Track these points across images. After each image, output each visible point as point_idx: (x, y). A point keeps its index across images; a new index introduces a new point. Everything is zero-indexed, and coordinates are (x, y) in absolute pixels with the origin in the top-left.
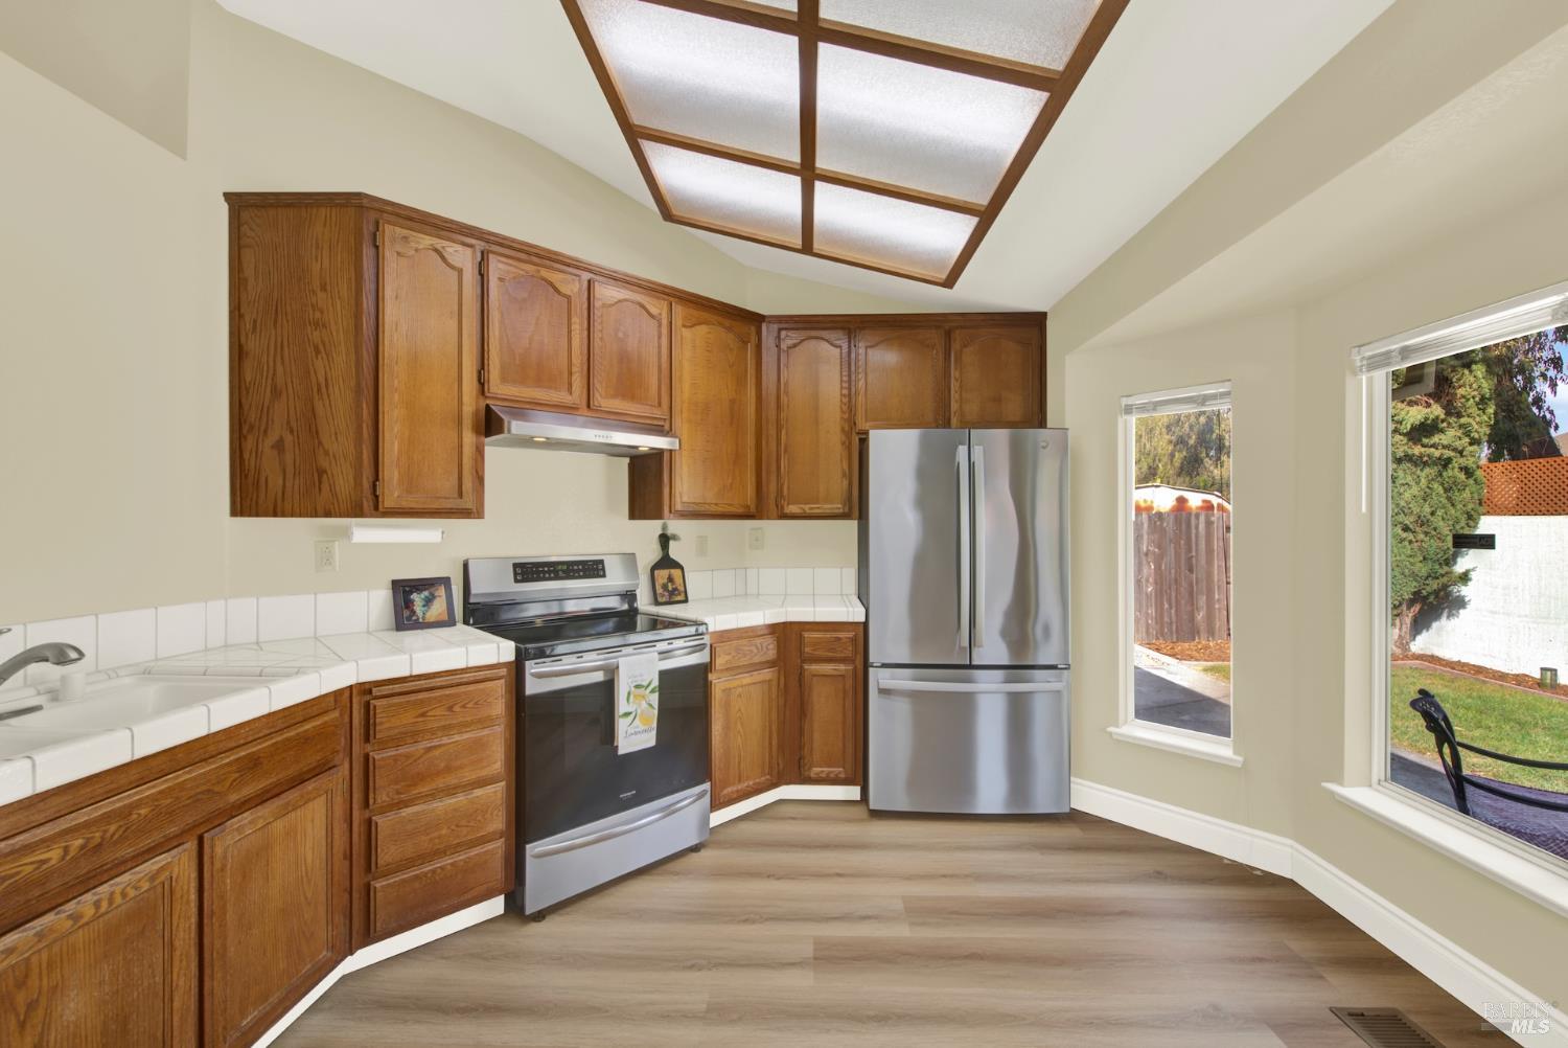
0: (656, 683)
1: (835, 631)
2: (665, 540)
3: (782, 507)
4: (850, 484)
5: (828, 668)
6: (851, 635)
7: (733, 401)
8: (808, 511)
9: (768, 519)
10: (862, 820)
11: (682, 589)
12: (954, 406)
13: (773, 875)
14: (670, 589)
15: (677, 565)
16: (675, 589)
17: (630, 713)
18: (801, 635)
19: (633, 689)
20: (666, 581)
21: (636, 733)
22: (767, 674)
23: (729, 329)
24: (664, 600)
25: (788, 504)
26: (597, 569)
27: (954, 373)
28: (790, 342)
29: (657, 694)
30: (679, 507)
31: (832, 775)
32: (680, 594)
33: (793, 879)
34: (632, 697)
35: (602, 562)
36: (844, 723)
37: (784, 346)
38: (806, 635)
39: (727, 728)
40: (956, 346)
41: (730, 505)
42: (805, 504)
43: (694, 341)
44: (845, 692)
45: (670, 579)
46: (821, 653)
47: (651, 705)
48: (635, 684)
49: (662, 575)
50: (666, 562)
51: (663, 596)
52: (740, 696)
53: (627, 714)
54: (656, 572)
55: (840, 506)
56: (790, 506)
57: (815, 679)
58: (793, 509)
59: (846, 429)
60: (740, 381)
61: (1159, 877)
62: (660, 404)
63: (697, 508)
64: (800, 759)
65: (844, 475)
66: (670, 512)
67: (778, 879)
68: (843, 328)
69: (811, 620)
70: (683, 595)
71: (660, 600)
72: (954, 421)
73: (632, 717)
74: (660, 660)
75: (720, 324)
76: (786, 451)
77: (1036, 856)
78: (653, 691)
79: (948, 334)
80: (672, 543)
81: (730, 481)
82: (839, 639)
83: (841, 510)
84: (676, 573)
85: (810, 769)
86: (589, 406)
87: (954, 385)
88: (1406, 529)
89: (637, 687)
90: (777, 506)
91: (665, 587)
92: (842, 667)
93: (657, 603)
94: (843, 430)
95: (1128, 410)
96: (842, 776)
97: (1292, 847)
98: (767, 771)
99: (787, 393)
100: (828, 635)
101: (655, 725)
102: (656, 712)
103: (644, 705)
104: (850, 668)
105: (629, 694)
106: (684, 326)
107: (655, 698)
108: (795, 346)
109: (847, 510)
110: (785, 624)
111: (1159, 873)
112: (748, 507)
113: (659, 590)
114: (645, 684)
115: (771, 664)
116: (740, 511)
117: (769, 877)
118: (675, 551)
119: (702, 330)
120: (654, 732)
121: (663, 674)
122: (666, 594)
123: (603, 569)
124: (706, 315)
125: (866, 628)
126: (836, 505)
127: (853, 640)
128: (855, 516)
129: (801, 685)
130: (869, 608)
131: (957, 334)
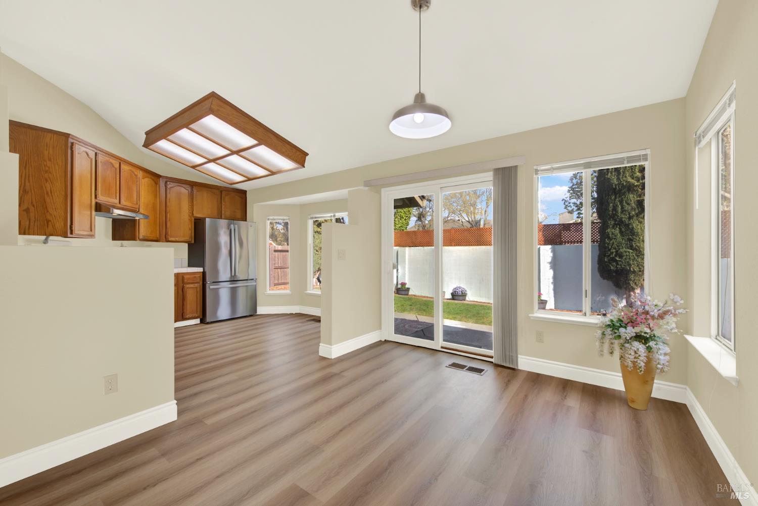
1: (194, 275)
3: (168, 239)
4: (191, 233)
5: (192, 286)
6: (199, 275)
7: (153, 203)
9: (162, 242)
10: (204, 327)
12: (223, 212)
18: (183, 276)
23: (153, 180)
25: (170, 237)
27: (223, 203)
30: (141, 237)
31: (193, 317)
36: (197, 300)
37: (168, 187)
38: (185, 276)
40: (223, 195)
43: (145, 183)
44: (197, 292)
46: (190, 281)
57: (188, 289)
58: (171, 239)
59: (190, 215)
60: (156, 197)
62: (137, 204)
63: (146, 238)
64: (183, 312)
65: (190, 229)
66: (139, 238)
68: (189, 184)
69: (186, 272)
72: (223, 216)
75: (151, 178)
76: (169, 220)
79: (221, 192)
81: (153, 229)
82: (195, 277)
85: (186, 315)
86: (120, 203)
87: (223, 207)
88: (317, 251)
90: (165, 238)
92: (196, 285)
94: (189, 216)
95: (268, 219)
96: (197, 316)
97: (299, 307)
99: (169, 202)
100: (192, 276)
104: (199, 284)
106: (143, 178)
108: (172, 187)
109: (190, 240)
110: (178, 273)
112: (157, 238)
116: (155, 239)
119: (146, 180)
124: (147, 175)
125: (204, 273)
126: (187, 239)
127: (200, 277)
128: (193, 242)
129: (183, 291)
130: (205, 268)
131: (223, 192)
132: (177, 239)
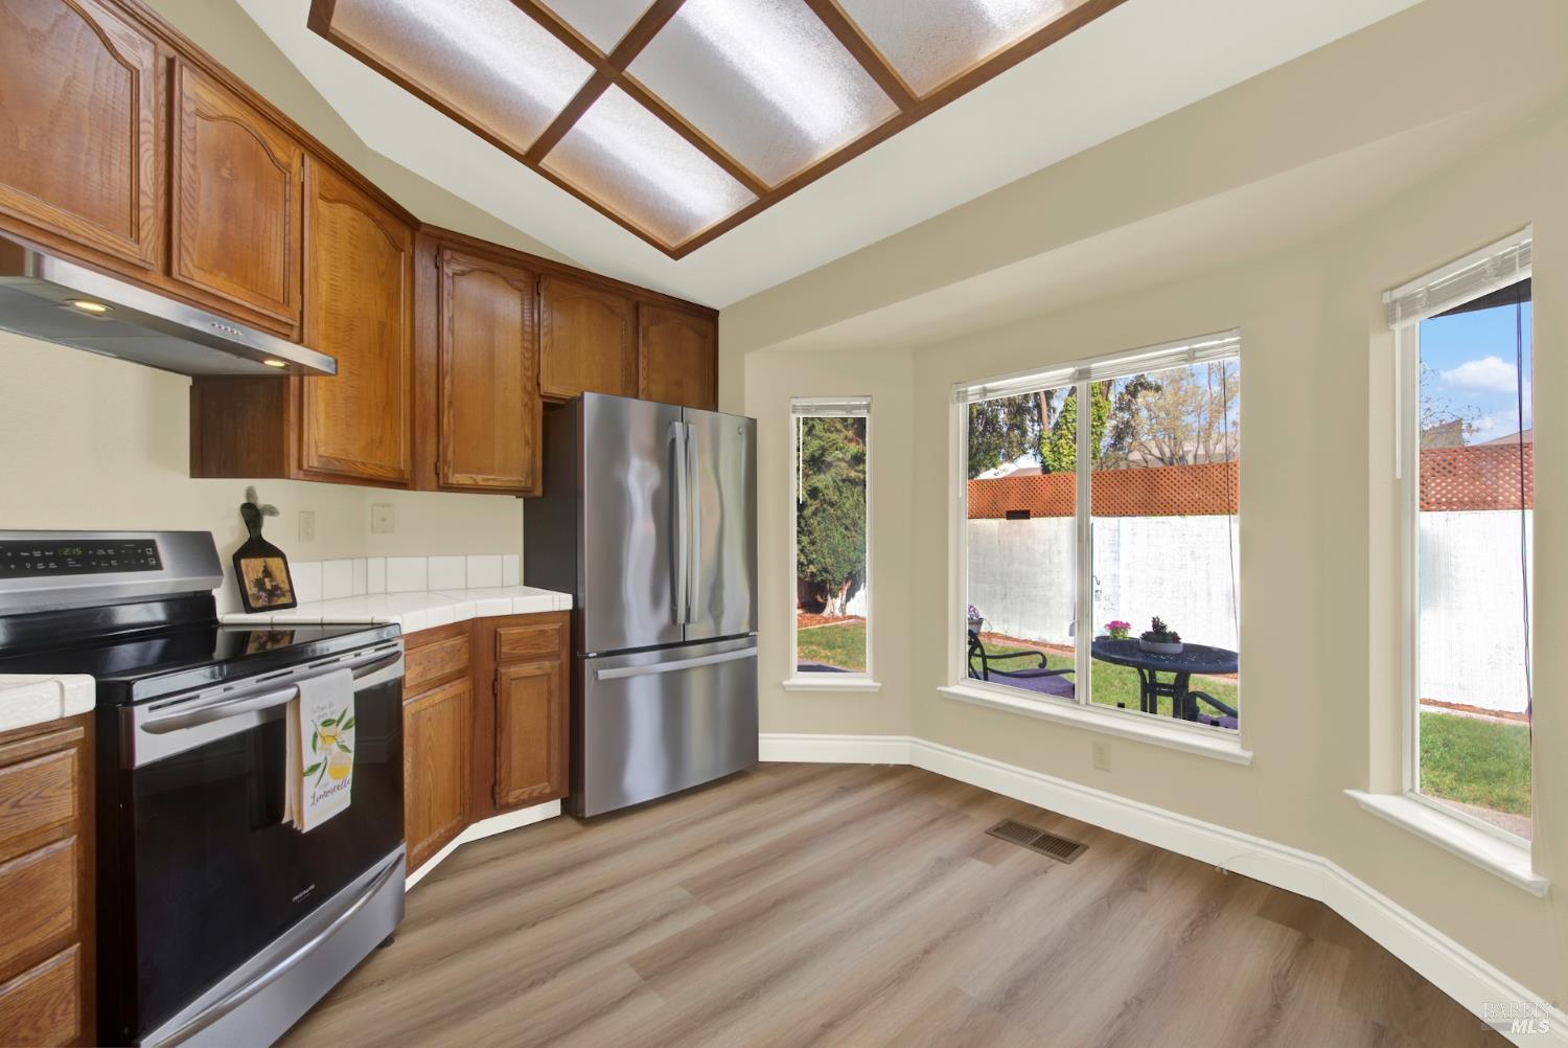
0: (351, 714)
1: (537, 623)
2: (252, 514)
3: (446, 476)
4: (534, 454)
5: (529, 669)
6: (557, 626)
7: (382, 325)
8: (481, 483)
9: (424, 489)
10: (579, 833)
11: (286, 587)
12: (642, 374)
13: (523, 925)
14: (268, 585)
15: (272, 552)
16: (276, 588)
17: (319, 764)
18: (496, 632)
19: (320, 728)
20: (260, 575)
21: (326, 794)
22: (459, 687)
23: (379, 224)
24: (260, 603)
25: (454, 472)
26: (146, 557)
27: (642, 350)
28: (458, 268)
29: (353, 728)
30: (312, 461)
31: (535, 794)
32: (284, 595)
33: (551, 917)
34: (319, 740)
35: (151, 544)
36: (549, 728)
37: (447, 270)
38: (502, 631)
39: (416, 764)
40: (644, 322)
41: (380, 467)
42: (477, 474)
43: (333, 220)
44: (550, 693)
45: (267, 573)
46: (521, 651)
47: (344, 748)
48: (322, 720)
49: (252, 567)
50: (257, 547)
51: (258, 598)
52: (430, 719)
53: (314, 768)
54: (243, 562)
55: (521, 479)
56: (457, 475)
57: (514, 683)
58: (457, 479)
59: (529, 388)
60: (392, 299)
61: (844, 791)
62: (287, 302)
63: (339, 466)
64: (494, 785)
65: (527, 443)
66: (300, 467)
67: (534, 925)
68: (524, 268)
69: (509, 613)
70: (288, 595)
71: (253, 604)
72: (641, 388)
73: (318, 772)
74: (355, 678)
75: (370, 214)
76: (451, 404)
77: (755, 807)
78: (346, 727)
79: (636, 308)
80: (267, 520)
81: (379, 434)
82: (543, 632)
83: (523, 484)
84: (274, 563)
85: (508, 793)
86: (168, 271)
87: (642, 363)
89: (326, 723)
90: (438, 474)
91: (259, 584)
92: (547, 664)
93: (249, 609)
94: (525, 388)
95: (795, 409)
96: (547, 791)
97: (911, 741)
98: (458, 811)
99: (452, 331)
100: (531, 629)
101: (350, 776)
102: (352, 756)
103: (335, 748)
104: (557, 663)
105: (315, 736)
106: (322, 197)
107: (349, 738)
108: (462, 274)
109: (529, 484)
110: (475, 621)
111: (842, 788)
112: (402, 471)
113: (251, 590)
114: (336, 717)
115: (460, 674)
116: (392, 475)
117: (519, 928)
118: (270, 532)
119: (345, 212)
120: (349, 786)
121: (361, 697)
122: (263, 594)
123: (156, 555)
124: (352, 194)
125: (576, 616)
126: (516, 478)
127: (560, 631)
128: (538, 492)
129: (495, 695)
130: (580, 594)
131: (644, 310)
132: (480, 479)
